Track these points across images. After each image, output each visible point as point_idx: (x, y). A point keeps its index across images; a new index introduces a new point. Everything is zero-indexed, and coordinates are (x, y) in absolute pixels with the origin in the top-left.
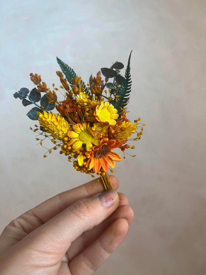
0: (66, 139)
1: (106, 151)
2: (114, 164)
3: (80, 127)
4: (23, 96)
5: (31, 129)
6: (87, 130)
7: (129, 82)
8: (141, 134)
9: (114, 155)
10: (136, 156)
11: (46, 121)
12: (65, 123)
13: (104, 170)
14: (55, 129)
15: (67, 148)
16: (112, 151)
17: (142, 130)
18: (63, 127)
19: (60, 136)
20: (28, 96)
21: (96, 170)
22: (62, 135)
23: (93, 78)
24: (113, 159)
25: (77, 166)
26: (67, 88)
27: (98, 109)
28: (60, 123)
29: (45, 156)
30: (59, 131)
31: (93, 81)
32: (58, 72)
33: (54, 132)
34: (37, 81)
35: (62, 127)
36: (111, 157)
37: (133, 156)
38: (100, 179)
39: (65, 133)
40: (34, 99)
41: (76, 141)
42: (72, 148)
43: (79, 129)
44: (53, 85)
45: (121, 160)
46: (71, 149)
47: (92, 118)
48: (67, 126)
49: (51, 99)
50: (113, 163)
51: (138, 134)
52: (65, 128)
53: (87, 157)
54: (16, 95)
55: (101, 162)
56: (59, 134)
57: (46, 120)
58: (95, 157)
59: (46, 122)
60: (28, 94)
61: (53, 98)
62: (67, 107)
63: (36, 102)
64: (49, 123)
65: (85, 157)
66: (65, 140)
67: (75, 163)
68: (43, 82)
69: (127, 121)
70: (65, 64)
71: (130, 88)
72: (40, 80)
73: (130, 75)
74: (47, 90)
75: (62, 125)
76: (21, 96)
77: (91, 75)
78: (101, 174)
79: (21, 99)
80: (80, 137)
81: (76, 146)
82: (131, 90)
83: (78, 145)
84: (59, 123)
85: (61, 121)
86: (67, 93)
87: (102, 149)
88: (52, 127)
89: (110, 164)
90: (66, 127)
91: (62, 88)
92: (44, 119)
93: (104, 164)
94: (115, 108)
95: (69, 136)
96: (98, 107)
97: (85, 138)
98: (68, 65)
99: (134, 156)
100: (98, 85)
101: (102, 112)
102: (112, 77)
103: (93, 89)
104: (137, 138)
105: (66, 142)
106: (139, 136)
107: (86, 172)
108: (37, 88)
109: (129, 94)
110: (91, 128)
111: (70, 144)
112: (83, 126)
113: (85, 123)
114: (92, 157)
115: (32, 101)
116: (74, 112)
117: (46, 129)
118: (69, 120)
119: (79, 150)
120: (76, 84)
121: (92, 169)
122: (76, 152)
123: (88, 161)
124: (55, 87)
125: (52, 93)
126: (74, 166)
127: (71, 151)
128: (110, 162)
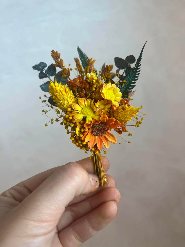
0: (69, 109)
1: (104, 129)
2: (109, 145)
3: (84, 101)
5: (40, 98)
6: (90, 106)
7: (138, 70)
8: (140, 123)
9: (111, 136)
10: (131, 142)
12: (72, 95)
13: (99, 147)
14: (62, 98)
15: (68, 118)
16: (109, 131)
17: (142, 119)
19: (64, 106)
20: (45, 69)
21: (91, 145)
22: (66, 105)
23: (106, 67)
24: (109, 139)
25: (73, 138)
26: (81, 72)
28: (68, 94)
29: (46, 125)
30: (65, 101)
32: (76, 59)
33: (60, 101)
35: (68, 97)
36: (107, 137)
37: (128, 142)
38: (92, 158)
39: (70, 103)
40: (50, 74)
41: (78, 113)
42: (73, 118)
43: (83, 103)
44: (69, 65)
45: (116, 142)
46: (71, 120)
47: (97, 96)
49: (64, 74)
50: (108, 144)
51: (137, 122)
52: (70, 99)
53: (85, 130)
54: (35, 68)
55: (96, 139)
56: (64, 104)
57: (56, 88)
58: (92, 132)
59: (55, 90)
60: (46, 68)
61: (66, 73)
63: (51, 76)
64: (58, 91)
65: (83, 130)
66: (68, 111)
67: (73, 134)
68: (61, 59)
69: (129, 105)
70: (83, 53)
71: (138, 76)
72: (59, 57)
73: (141, 64)
74: (63, 67)
76: (39, 68)
77: (105, 63)
78: (94, 152)
79: (39, 71)
80: (83, 111)
81: (77, 117)
82: (138, 79)
83: (79, 117)
84: (66, 94)
85: (68, 92)
86: (79, 75)
87: (101, 126)
88: (59, 96)
89: (104, 143)
90: (72, 99)
91: (76, 70)
92: (54, 87)
93: (100, 142)
94: (120, 91)
95: (73, 107)
96: (105, 86)
97: (87, 112)
99: (130, 142)
100: (109, 73)
101: (108, 92)
102: (123, 69)
103: (103, 75)
104: (136, 125)
105: (69, 113)
106: (138, 124)
107: (81, 146)
108: (55, 63)
109: (136, 82)
110: (95, 104)
111: (72, 115)
112: (88, 102)
113: (90, 99)
114: (89, 132)
115: (47, 75)
116: (83, 87)
117: (54, 97)
118: (76, 94)
119: (79, 122)
120: (90, 65)
121: (87, 143)
122: (75, 123)
123: (85, 134)
124: (70, 67)
125: (66, 69)
126: (71, 138)
127: (71, 121)
128: (106, 141)
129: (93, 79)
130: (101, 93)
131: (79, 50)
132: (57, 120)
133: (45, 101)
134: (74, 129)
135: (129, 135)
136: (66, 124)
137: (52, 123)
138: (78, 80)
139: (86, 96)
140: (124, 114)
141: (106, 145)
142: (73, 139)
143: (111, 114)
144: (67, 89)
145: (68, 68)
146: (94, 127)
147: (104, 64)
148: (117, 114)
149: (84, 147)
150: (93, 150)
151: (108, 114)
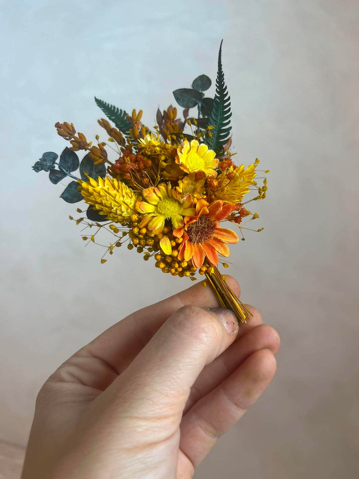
0: (135, 217)
1: (208, 227)
2: (228, 249)
3: (154, 192)
4: (48, 164)
5: (71, 218)
6: (169, 196)
7: (225, 99)
8: (264, 189)
9: (224, 233)
10: (263, 229)
11: (95, 191)
12: (128, 190)
13: (212, 261)
14: (113, 203)
15: (139, 233)
16: (218, 226)
17: (265, 182)
18: (125, 198)
19: (123, 215)
20: (57, 164)
21: (197, 263)
22: (127, 212)
23: (163, 114)
24: (223, 240)
25: (162, 263)
26: (121, 142)
27: (181, 152)
28: (120, 190)
29: (103, 261)
30: (121, 205)
31: (163, 118)
32: (101, 121)
33: (113, 208)
34: (70, 134)
35: (123, 197)
36: (219, 237)
37: (258, 231)
38: (207, 281)
39: (131, 206)
40: (69, 168)
41: (154, 217)
42: (148, 230)
43: (154, 196)
44: (97, 138)
45: (238, 240)
46: (146, 234)
47: (174, 173)
48: (132, 194)
49: (98, 158)
50: (225, 249)
51: (260, 189)
52: (129, 198)
53: (177, 241)
54: (38, 167)
55: (203, 248)
56: (121, 210)
57: (95, 189)
58: (190, 240)
59: (95, 194)
60: (58, 161)
61: (100, 155)
62: (126, 161)
63: (73, 171)
64: (102, 193)
65: (175, 243)
66: (133, 220)
67: (159, 257)
68: (79, 134)
69: (235, 168)
70: (110, 106)
71: (230, 108)
72: (74, 132)
73: (226, 87)
74: (89, 145)
75: (124, 194)
76: (46, 165)
77: (159, 109)
78: (207, 272)
79: (47, 171)
80: (159, 209)
81: (155, 224)
82: (231, 114)
83: (158, 224)
84: (118, 191)
85: (120, 187)
86: (121, 149)
87: (201, 223)
88: (107, 200)
89: (218, 249)
90: (130, 196)
91: (112, 141)
92: (90, 189)
93: (210, 252)
94: (209, 148)
95: (139, 211)
96: (181, 149)
97: (168, 209)
98: (116, 107)
100: (173, 122)
101: (189, 158)
102: (194, 106)
103: (165, 130)
104: (259, 197)
105: (136, 224)
106: (262, 192)
107: (180, 272)
108: (70, 146)
109: (230, 121)
110: (175, 189)
111: (144, 225)
112: (161, 190)
113: (163, 184)
114: (186, 241)
115: (65, 171)
116: (141, 167)
117: (97, 207)
118: (135, 185)
119: (161, 232)
120: (136, 123)
121: (189, 262)
122: (156, 236)
123: (181, 248)
124: (101, 141)
125: (97, 148)
126: (157, 265)
127: (146, 236)
128: (219, 246)
129: (154, 146)
130: (178, 165)
131: (100, 103)
132: (118, 244)
133: (82, 219)
134: (156, 247)
135: (254, 218)
136: (139, 244)
137: (111, 253)
138: (129, 160)
139: (154, 181)
140: (234, 185)
141: (223, 253)
142: (162, 265)
143: (211, 196)
144: (116, 183)
145: (99, 145)
146: (191, 230)
147: (159, 111)
148: (220, 191)
149: (187, 271)
150: (204, 269)
151: (205, 197)
